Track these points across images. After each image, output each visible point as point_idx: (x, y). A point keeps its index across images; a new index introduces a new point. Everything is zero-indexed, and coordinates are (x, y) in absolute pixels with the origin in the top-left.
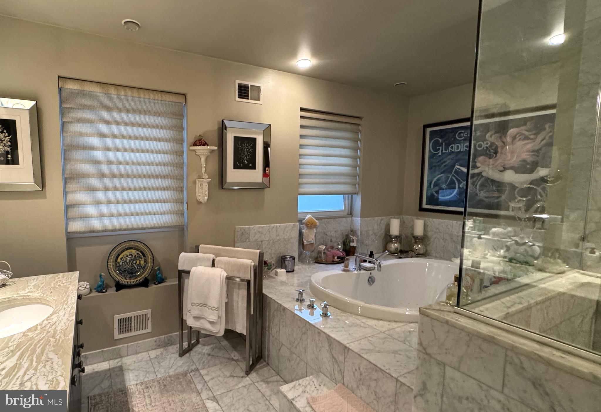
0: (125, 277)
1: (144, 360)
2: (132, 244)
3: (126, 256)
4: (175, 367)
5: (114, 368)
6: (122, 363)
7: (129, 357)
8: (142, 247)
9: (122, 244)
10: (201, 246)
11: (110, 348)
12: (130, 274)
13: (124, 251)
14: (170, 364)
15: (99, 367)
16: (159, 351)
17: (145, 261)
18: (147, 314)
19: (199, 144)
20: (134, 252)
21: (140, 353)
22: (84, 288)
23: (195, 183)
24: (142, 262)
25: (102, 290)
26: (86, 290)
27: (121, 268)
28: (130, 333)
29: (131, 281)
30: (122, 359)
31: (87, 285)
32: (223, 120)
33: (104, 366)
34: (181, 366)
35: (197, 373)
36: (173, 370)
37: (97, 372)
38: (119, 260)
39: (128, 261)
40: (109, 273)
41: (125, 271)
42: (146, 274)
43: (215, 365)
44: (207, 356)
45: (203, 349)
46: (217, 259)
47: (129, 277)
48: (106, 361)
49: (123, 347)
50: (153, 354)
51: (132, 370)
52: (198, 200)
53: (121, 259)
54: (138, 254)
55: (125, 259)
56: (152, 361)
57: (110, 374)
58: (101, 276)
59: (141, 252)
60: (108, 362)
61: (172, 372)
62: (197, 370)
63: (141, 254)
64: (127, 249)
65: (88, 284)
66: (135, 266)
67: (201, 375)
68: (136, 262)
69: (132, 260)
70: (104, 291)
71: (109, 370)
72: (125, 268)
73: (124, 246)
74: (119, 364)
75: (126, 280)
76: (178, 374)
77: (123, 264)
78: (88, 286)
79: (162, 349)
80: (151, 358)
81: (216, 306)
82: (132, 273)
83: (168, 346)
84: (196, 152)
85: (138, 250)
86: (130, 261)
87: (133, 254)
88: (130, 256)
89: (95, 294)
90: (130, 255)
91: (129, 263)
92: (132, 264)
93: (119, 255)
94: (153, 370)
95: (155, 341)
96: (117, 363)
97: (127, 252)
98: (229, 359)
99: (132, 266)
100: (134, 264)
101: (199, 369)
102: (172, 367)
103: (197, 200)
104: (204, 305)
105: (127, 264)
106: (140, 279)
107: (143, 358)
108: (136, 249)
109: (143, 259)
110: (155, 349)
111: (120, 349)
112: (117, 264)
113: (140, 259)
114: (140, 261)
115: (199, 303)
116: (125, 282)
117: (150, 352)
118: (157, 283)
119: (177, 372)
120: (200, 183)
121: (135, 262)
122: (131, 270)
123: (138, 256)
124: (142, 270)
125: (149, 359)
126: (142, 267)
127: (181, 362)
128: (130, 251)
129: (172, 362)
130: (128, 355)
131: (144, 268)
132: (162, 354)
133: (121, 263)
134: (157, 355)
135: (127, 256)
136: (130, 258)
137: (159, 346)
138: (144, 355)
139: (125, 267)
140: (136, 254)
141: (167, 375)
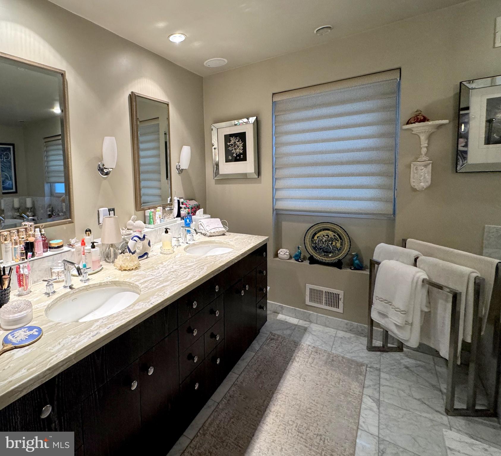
0: (319, 254)
1: (329, 334)
2: (329, 226)
3: (322, 235)
4: (353, 355)
5: (300, 326)
6: (309, 327)
7: (316, 325)
8: (339, 230)
9: (319, 224)
10: (409, 240)
11: (302, 310)
12: (324, 252)
13: (320, 231)
14: (352, 349)
15: (290, 320)
16: (348, 335)
17: (341, 245)
18: (339, 294)
19: (414, 121)
20: (331, 233)
21: (329, 327)
22: (284, 254)
23: (409, 167)
24: (338, 245)
25: (298, 259)
26: (286, 256)
27: (316, 245)
28: (320, 305)
29: (325, 259)
30: (311, 324)
31: (286, 252)
32: (461, 83)
33: (294, 321)
34: (362, 357)
35: (377, 372)
36: (351, 355)
37: (287, 322)
38: (316, 238)
39: (324, 240)
40: (305, 247)
41: (321, 249)
42: (340, 256)
43: (406, 380)
44: (403, 367)
45: (402, 359)
46: (422, 258)
47: (323, 255)
48: (297, 318)
49: (312, 313)
50: (341, 334)
51: (313, 335)
52: (413, 186)
53: (318, 237)
54: (334, 236)
55: (321, 238)
56: (336, 339)
57: (295, 328)
58: (299, 248)
59: (338, 234)
60: (299, 320)
61: (348, 356)
62: (379, 370)
63: (338, 237)
64: (324, 230)
65: (288, 251)
66: (331, 247)
67: (379, 375)
68: (332, 243)
69: (328, 240)
70: (300, 260)
71: (296, 325)
72: (321, 247)
73: (321, 226)
74: (306, 326)
75: (319, 257)
76: (353, 361)
77: (319, 242)
78: (288, 253)
79: (353, 335)
80: (337, 336)
81: (402, 308)
82: (327, 252)
83: (361, 336)
84: (412, 131)
85: (335, 232)
86: (326, 241)
87: (330, 235)
88: (327, 237)
89: (293, 261)
90: (326, 235)
91: (324, 243)
92: (327, 244)
93: (315, 234)
94: (331, 345)
95: (347, 324)
96: (305, 324)
97: (322, 233)
98: (433, 386)
99: (327, 246)
100: (330, 245)
101: (381, 370)
102: (352, 352)
103: (411, 187)
104: (389, 303)
105: (323, 243)
106: (334, 259)
107: (330, 332)
108: (333, 231)
109: (339, 242)
110: (346, 331)
111: (310, 314)
112: (313, 241)
113: (337, 241)
114: (336, 243)
115: (384, 299)
116: (319, 259)
117: (339, 332)
118: (353, 268)
119: (354, 358)
120: (415, 167)
121: (330, 243)
122: (326, 249)
123: (334, 238)
124: (337, 252)
125: (334, 335)
126: (337, 248)
127: (366, 355)
128: (327, 231)
129: (356, 349)
130: (317, 323)
131: (339, 250)
132: (349, 338)
133: (317, 241)
134: (344, 336)
135: (324, 236)
136: (326, 238)
137: (351, 331)
138: (332, 331)
139: (320, 245)
140: (332, 235)
141: (342, 355)
